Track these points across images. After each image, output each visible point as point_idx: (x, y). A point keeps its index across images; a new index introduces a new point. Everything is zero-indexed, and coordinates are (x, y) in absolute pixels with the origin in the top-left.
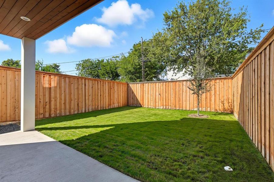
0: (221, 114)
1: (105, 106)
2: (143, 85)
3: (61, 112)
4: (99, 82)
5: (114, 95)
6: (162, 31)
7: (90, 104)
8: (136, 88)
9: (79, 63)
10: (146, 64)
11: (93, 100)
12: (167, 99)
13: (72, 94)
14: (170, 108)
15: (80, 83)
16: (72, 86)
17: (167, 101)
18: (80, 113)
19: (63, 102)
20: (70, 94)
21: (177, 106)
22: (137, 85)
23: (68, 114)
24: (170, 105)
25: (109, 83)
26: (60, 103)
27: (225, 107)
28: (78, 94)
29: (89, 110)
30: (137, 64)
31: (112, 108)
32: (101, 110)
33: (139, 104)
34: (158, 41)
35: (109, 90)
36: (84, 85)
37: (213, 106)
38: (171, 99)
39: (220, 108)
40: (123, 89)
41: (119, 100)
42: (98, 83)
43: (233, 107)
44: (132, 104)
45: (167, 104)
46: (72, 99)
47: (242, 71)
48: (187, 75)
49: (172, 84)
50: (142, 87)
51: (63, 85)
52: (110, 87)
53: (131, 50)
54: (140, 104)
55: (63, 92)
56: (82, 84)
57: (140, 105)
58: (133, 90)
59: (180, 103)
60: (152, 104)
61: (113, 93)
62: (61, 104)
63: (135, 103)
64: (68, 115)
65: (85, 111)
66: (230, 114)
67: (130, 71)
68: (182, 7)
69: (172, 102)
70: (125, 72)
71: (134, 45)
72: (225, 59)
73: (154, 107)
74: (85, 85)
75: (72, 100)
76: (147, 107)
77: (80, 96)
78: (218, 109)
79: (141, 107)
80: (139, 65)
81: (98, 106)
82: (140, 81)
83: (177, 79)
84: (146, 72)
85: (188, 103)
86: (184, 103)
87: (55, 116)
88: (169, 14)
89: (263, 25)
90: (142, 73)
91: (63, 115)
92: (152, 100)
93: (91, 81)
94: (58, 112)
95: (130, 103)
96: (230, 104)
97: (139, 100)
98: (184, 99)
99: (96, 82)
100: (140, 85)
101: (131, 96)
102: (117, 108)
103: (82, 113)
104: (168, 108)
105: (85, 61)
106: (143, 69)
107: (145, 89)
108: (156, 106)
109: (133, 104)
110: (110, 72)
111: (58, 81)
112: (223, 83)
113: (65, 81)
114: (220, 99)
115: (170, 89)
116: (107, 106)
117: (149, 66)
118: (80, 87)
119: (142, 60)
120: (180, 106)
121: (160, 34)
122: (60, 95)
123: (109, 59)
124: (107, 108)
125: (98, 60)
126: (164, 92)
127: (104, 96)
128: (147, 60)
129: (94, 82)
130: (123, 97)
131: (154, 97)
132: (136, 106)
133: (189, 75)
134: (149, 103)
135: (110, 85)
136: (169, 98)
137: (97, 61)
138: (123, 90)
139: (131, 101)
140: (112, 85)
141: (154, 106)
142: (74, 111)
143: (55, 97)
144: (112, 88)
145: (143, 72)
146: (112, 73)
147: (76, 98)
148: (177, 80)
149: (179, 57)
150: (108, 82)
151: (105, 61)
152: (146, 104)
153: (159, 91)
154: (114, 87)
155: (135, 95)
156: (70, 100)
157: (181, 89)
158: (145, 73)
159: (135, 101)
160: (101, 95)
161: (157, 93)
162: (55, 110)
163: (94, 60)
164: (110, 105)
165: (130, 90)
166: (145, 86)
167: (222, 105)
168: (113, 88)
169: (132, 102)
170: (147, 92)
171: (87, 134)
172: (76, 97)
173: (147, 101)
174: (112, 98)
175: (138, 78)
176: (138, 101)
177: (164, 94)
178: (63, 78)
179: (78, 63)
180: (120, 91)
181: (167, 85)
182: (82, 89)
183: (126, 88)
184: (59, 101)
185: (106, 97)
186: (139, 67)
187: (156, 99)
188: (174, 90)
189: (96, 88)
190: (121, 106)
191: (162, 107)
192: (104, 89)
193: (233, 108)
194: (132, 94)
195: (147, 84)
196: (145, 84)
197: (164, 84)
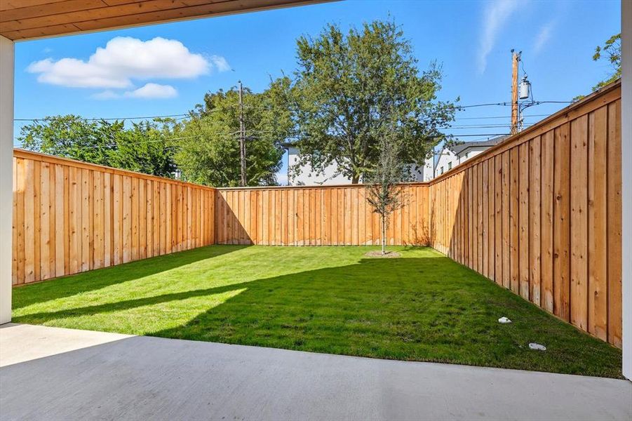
0: (413, 248)
1: (162, 246)
2: (258, 195)
3: (38, 271)
4: (149, 182)
5: (185, 218)
6: (292, 78)
7: (124, 244)
8: (238, 200)
9: (32, 123)
10: (251, 146)
11: (134, 231)
12: (313, 224)
13: (75, 214)
14: (319, 243)
15: (98, 182)
16: (73, 189)
17: (313, 230)
18: (96, 268)
19: (45, 238)
20: (69, 214)
21: (334, 238)
22: (242, 193)
23: (61, 273)
24: (318, 237)
25: (174, 186)
26: (37, 242)
27: (419, 236)
28: (93, 215)
29: (122, 258)
30: (229, 144)
31: (179, 250)
32: (153, 258)
33: (245, 237)
34: (281, 96)
35: (174, 205)
36: (108, 191)
37: (399, 236)
38: (322, 224)
39: (411, 238)
40: (204, 202)
41: (196, 231)
42: (146, 185)
43: (431, 234)
44: (228, 240)
45: (313, 235)
46: (73, 229)
47: (463, 172)
48: (341, 175)
49: (322, 194)
50: (254, 197)
51: (45, 186)
52: (177, 197)
53: (198, 108)
54: (249, 239)
55: (45, 209)
56: (104, 187)
57: (248, 242)
58: (231, 207)
59: (339, 231)
60: (278, 237)
61: (183, 213)
62: (38, 244)
63: (236, 236)
64: (61, 278)
65: (112, 262)
66: (427, 247)
67: (210, 160)
68: (336, 37)
69: (322, 230)
70: (197, 160)
71: (207, 96)
72: (409, 150)
73: (283, 244)
74: (112, 189)
75: (73, 232)
76: (265, 243)
77: (98, 220)
78: (407, 240)
79: (252, 244)
80: (233, 146)
81: (146, 248)
82: (236, 185)
83: (322, 183)
84: (248, 164)
85: (355, 230)
86: (348, 232)
87: (20, 281)
88: (310, 44)
89: (459, 99)
90: (240, 166)
91: (46, 278)
92: (278, 229)
93: (129, 179)
94: (29, 269)
95: (223, 236)
96: (425, 230)
97: (247, 228)
98: (347, 223)
99: (142, 183)
100: (248, 193)
101: (225, 221)
102: (192, 250)
103: (103, 269)
104: (316, 242)
105: (58, 122)
106: (242, 157)
107: (261, 203)
108: (287, 240)
109: (230, 238)
110: (148, 158)
111: (31, 175)
112: (415, 192)
113: (53, 177)
114: (411, 221)
115: (318, 203)
116: (169, 245)
117: (257, 150)
118: (98, 196)
119: (241, 136)
120: (339, 238)
121: (286, 82)
122: (38, 216)
123: (141, 124)
124: (169, 252)
125: (105, 123)
126: (307, 209)
127: (162, 220)
128: (253, 137)
129: (135, 181)
130: (204, 222)
131: (283, 222)
132: (239, 244)
133: (344, 176)
134: (273, 236)
135: (177, 192)
136: (318, 222)
137: (100, 126)
138: (206, 207)
139: (225, 233)
140: (180, 193)
141: (283, 241)
142: (80, 263)
143: (20, 223)
144: (181, 200)
145: (242, 163)
146: (154, 160)
147: (87, 227)
148: (323, 185)
149: (326, 138)
150: (171, 185)
151: (128, 127)
152: (264, 236)
153: (296, 207)
154: (185, 197)
155: (237, 216)
156: (70, 232)
157: (341, 202)
158: (247, 166)
159: (236, 232)
160: (153, 218)
161: (291, 213)
162: (21, 265)
163: (90, 122)
164: (175, 243)
165: (222, 205)
166: (260, 197)
167: (414, 232)
168: (183, 199)
169: (228, 235)
170: (266, 211)
171: (204, 311)
172: (86, 224)
173: (266, 231)
174: (180, 225)
175: (231, 176)
176: (244, 230)
177: (307, 213)
178: (47, 167)
179: (28, 124)
180: (198, 207)
181: (313, 195)
182: (103, 199)
183: (211, 201)
184: (33, 237)
185: (165, 222)
186: (233, 150)
187: (287, 225)
188: (327, 206)
189: (142, 200)
190: (202, 245)
191: (301, 243)
192: (162, 202)
193: (430, 236)
194: (228, 214)
195: (266, 193)
196: (261, 193)
197: (307, 191)
